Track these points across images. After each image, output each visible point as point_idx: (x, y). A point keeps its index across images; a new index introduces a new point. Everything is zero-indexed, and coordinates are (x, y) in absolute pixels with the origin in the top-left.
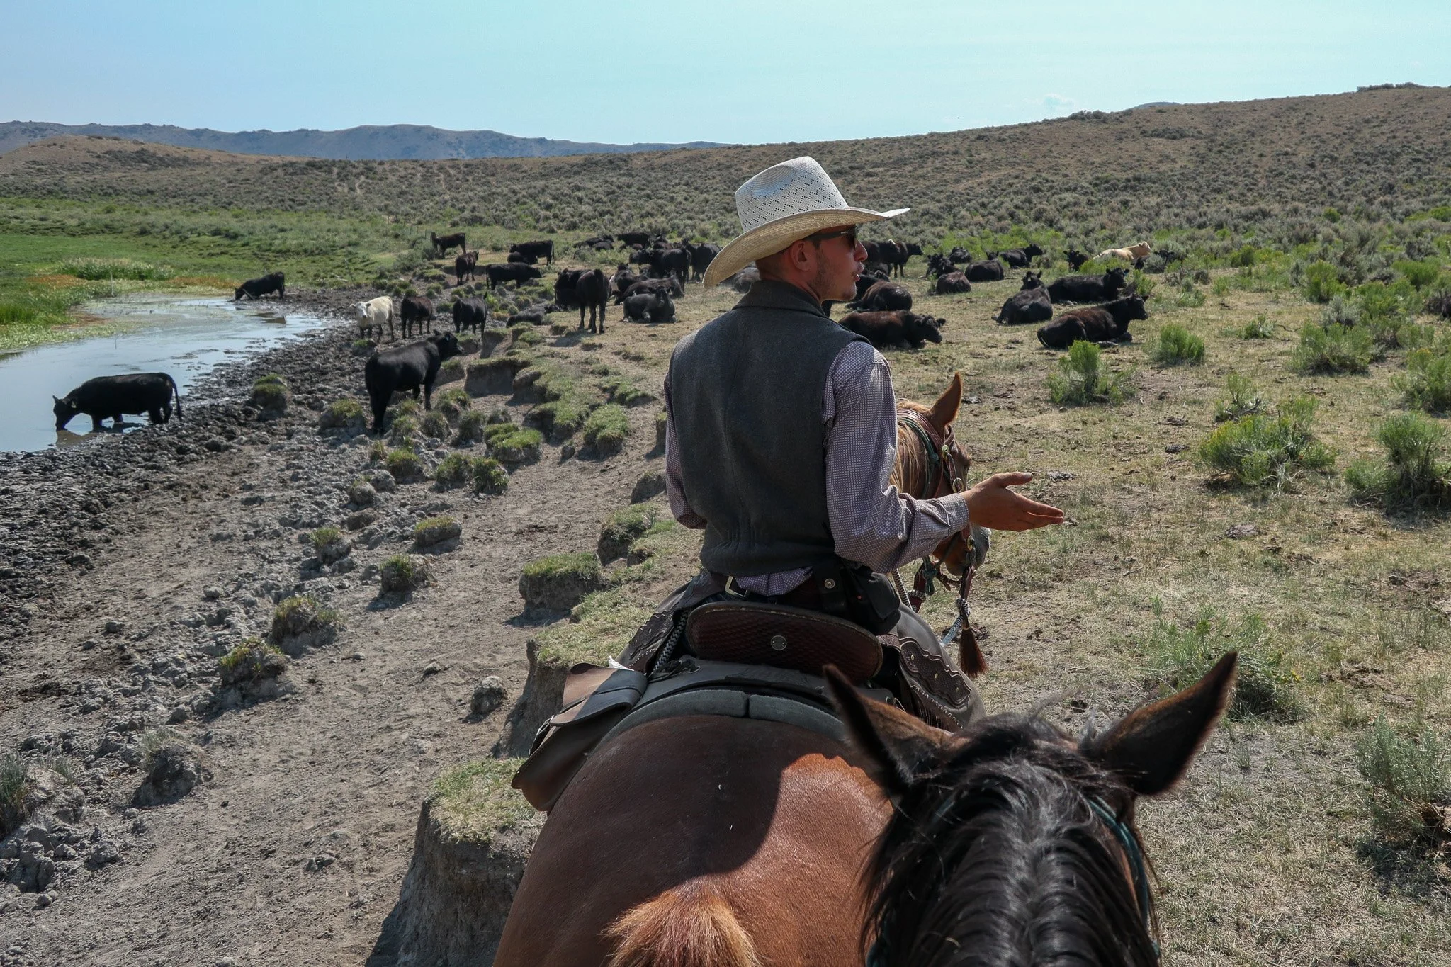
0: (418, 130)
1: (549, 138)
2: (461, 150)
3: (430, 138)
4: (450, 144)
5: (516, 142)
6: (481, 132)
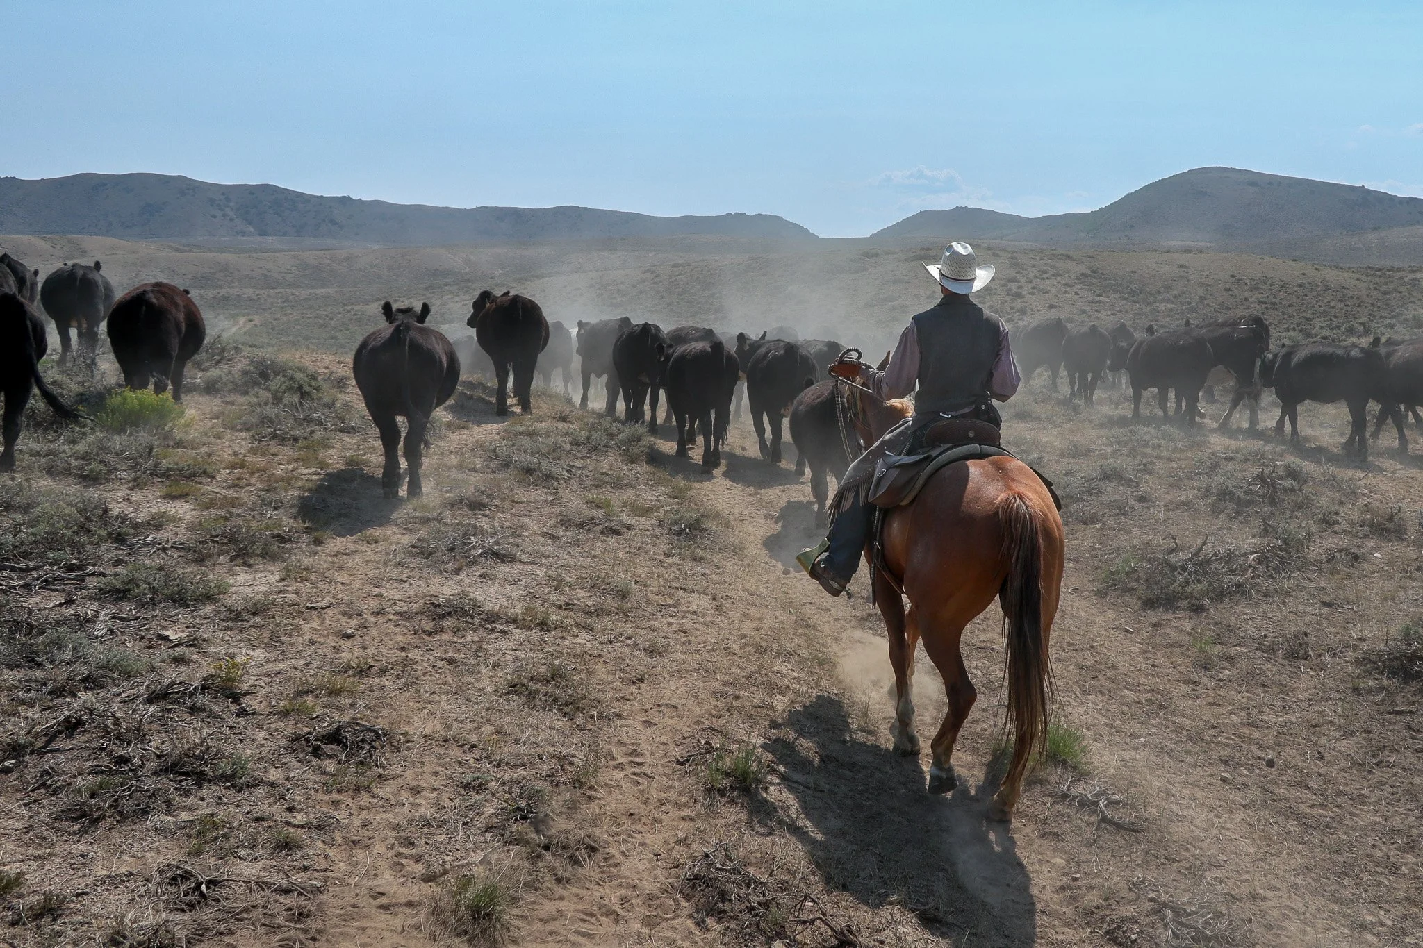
2: (227, 210)
3: (182, 192)
4: (212, 202)
6: (257, 186)
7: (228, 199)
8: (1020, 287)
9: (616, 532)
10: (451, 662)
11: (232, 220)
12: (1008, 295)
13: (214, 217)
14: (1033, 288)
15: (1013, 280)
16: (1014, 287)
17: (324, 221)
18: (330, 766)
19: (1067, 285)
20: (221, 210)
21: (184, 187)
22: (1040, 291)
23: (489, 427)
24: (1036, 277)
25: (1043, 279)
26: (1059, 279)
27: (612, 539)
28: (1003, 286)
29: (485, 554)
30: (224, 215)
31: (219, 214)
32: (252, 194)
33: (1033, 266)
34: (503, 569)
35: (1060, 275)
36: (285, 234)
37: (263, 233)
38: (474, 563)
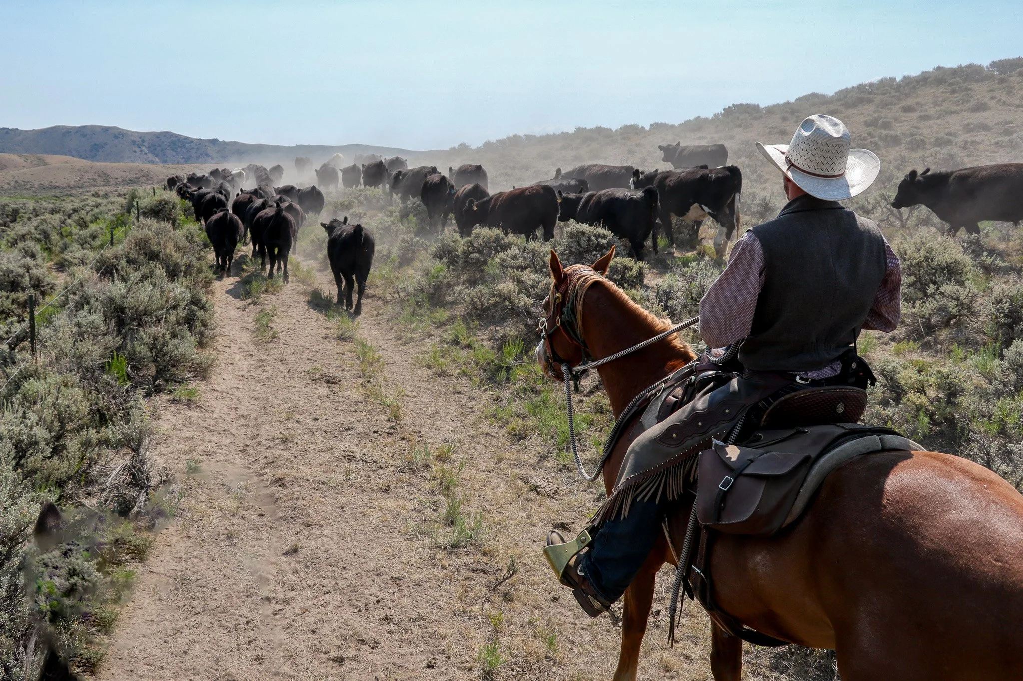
0: (106, 130)
1: (221, 140)
2: (143, 148)
3: (116, 137)
4: (134, 142)
5: (192, 142)
6: (161, 133)
7: (143, 141)
11: (146, 154)
13: (135, 152)
17: (202, 154)
20: (139, 147)
21: (118, 134)
30: (141, 151)
31: (138, 150)
32: (158, 137)
37: (164, 162)
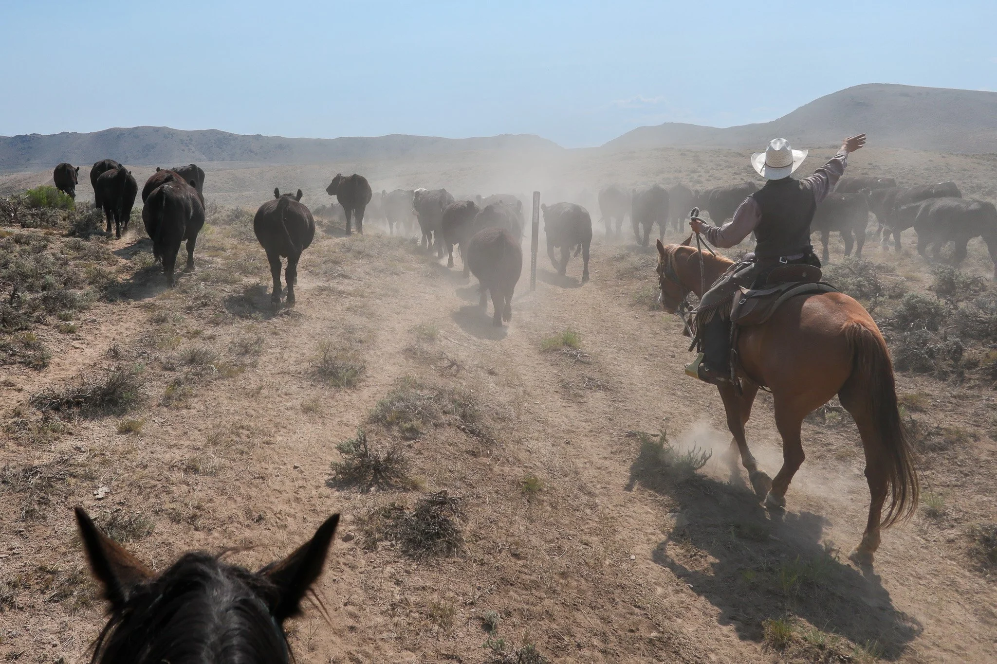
7: (191, 140)
8: (700, 176)
9: (397, 274)
10: (325, 303)
11: (193, 152)
12: (690, 182)
13: (183, 150)
14: (710, 176)
15: (694, 172)
16: (695, 176)
17: (246, 151)
18: (286, 320)
19: (735, 173)
20: (187, 146)
21: (167, 134)
22: (715, 178)
23: (342, 238)
24: (712, 169)
25: (717, 170)
26: (730, 170)
27: (395, 277)
28: (687, 175)
29: (339, 275)
33: (712, 162)
34: (346, 281)
35: (731, 167)
36: (223, 160)
37: (211, 160)
38: (335, 278)
